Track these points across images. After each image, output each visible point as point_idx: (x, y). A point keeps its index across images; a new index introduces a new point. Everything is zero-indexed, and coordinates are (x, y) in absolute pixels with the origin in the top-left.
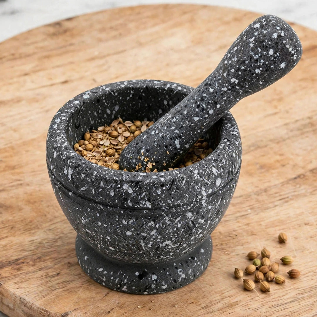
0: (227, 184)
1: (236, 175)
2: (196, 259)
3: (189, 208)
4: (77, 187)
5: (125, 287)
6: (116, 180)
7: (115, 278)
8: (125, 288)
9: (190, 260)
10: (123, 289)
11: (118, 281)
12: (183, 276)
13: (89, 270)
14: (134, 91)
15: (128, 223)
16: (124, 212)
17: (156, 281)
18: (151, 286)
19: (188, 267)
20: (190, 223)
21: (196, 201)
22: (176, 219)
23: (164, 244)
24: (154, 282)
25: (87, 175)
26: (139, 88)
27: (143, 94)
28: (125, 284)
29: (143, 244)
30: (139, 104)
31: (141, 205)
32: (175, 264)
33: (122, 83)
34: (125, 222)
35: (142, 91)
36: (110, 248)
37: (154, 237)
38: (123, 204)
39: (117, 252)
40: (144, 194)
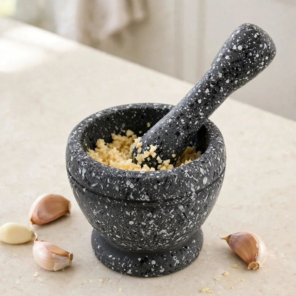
0: (213, 183)
1: (220, 176)
2: (188, 248)
3: (181, 201)
4: (89, 184)
5: (130, 270)
6: (120, 177)
7: (122, 263)
8: (130, 272)
9: (183, 248)
10: (128, 272)
11: (124, 265)
12: (178, 262)
13: (101, 257)
14: (137, 111)
15: (130, 214)
16: (127, 204)
17: (155, 265)
18: (151, 269)
19: (181, 254)
20: (182, 214)
21: (187, 196)
22: (170, 211)
23: (160, 233)
24: (153, 266)
25: (97, 174)
26: (141, 109)
27: (145, 114)
28: (129, 268)
29: (143, 233)
30: (142, 123)
31: (141, 198)
32: (171, 252)
33: (128, 105)
34: (128, 213)
35: (143, 111)
36: (117, 236)
37: (152, 226)
38: (126, 198)
39: (123, 240)
40: (143, 189)
